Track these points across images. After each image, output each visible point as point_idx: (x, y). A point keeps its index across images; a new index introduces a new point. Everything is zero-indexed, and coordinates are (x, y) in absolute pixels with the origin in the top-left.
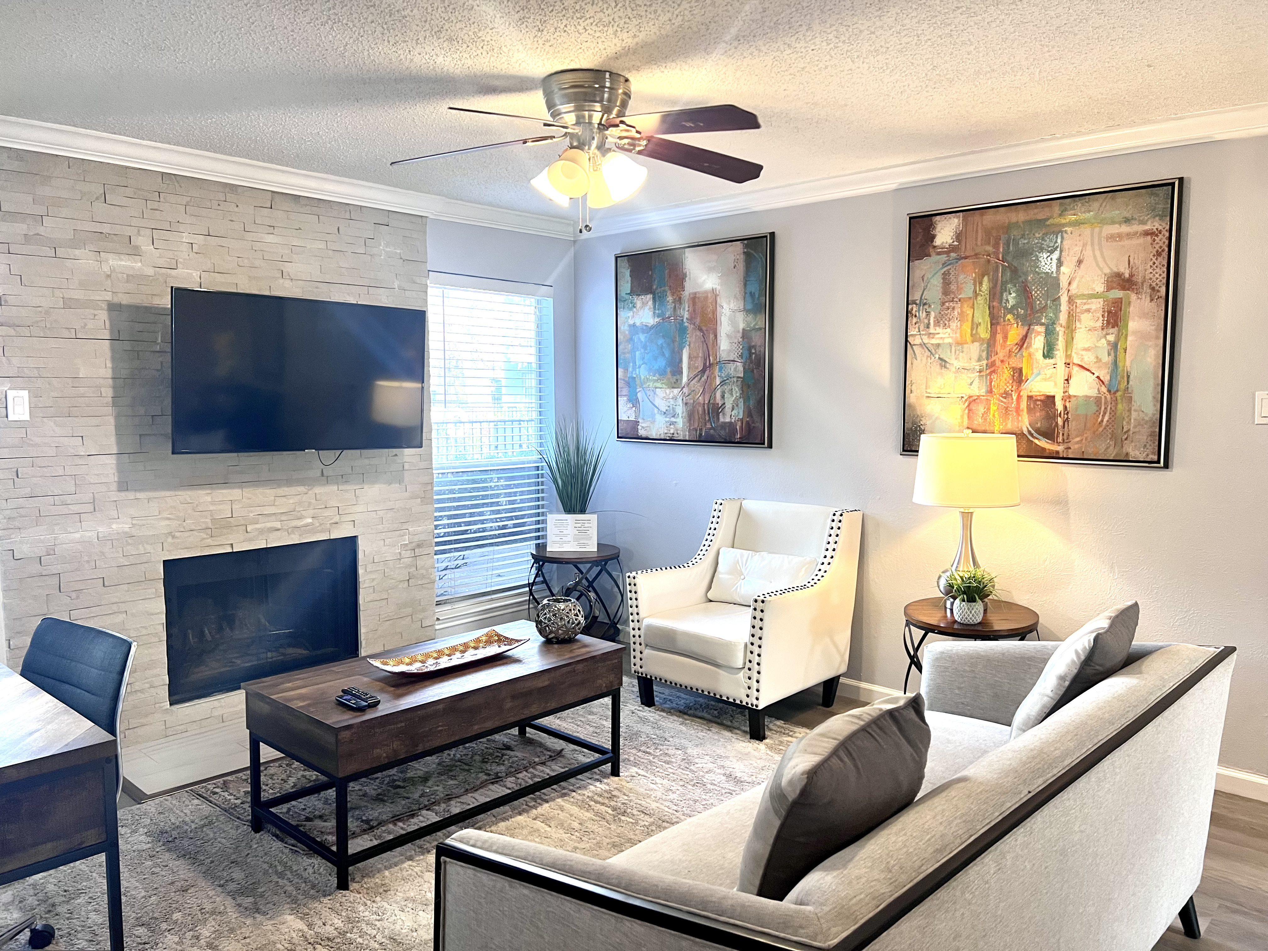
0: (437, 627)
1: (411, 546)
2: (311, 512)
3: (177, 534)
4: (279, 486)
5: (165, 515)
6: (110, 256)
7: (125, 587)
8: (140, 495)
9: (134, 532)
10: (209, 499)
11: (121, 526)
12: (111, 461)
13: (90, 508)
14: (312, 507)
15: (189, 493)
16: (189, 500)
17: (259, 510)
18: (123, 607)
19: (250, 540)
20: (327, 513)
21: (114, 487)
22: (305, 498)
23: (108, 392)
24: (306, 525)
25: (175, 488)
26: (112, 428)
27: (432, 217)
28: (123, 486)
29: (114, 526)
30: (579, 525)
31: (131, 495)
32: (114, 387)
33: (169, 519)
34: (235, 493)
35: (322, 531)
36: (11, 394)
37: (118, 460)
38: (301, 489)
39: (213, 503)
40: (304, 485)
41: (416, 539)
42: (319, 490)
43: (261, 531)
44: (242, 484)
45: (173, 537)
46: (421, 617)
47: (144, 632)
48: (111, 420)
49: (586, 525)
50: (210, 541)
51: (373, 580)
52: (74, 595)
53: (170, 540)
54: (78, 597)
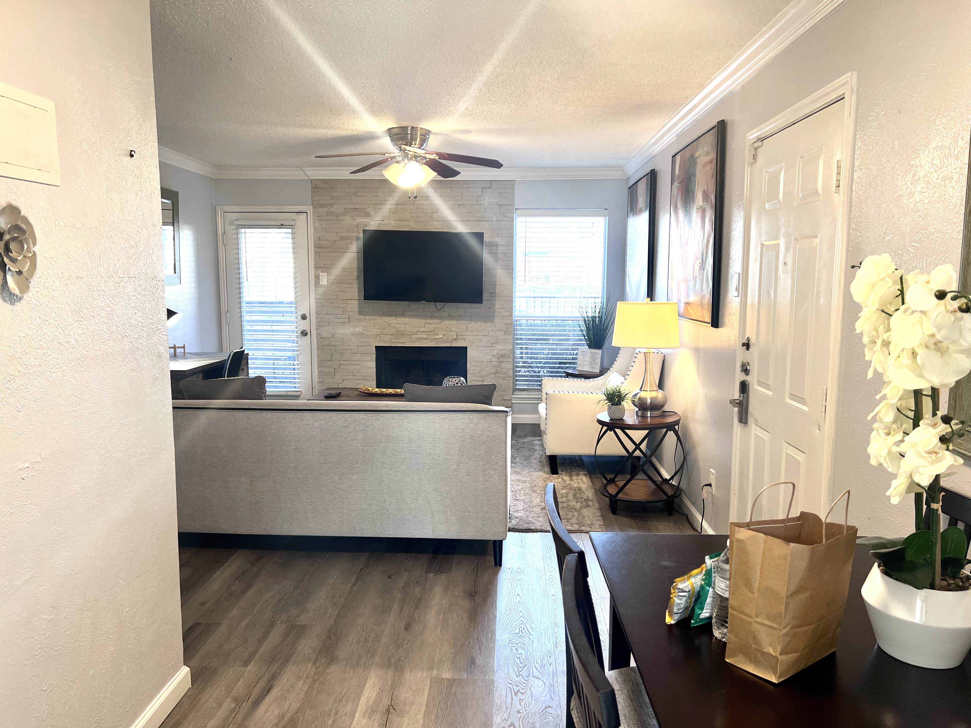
0: (513, 402)
1: (497, 356)
2: (443, 332)
3: (381, 336)
4: (428, 319)
5: (376, 327)
6: (357, 217)
7: (360, 355)
8: (367, 317)
9: (364, 332)
10: (395, 322)
11: (359, 329)
12: (356, 302)
13: (347, 320)
14: (443, 330)
15: (387, 318)
16: (386, 321)
17: (417, 329)
18: (359, 363)
19: (413, 342)
20: (451, 334)
21: (357, 313)
22: (440, 326)
23: (355, 274)
24: (440, 338)
25: (381, 316)
26: (357, 289)
27: (518, 180)
28: (360, 313)
29: (356, 329)
30: (592, 356)
31: (363, 317)
32: (358, 272)
33: (378, 328)
34: (407, 320)
35: (447, 342)
36: (321, 274)
37: (359, 302)
38: (438, 321)
39: (397, 324)
40: (439, 319)
41: (501, 352)
42: (447, 322)
43: (418, 339)
44: (410, 316)
45: (379, 336)
46: (502, 394)
47: (367, 375)
48: (356, 285)
49: (596, 356)
50: (395, 340)
51: (475, 370)
52: (341, 354)
53: (378, 337)
54: (342, 356)
